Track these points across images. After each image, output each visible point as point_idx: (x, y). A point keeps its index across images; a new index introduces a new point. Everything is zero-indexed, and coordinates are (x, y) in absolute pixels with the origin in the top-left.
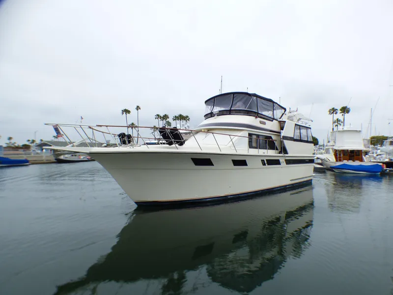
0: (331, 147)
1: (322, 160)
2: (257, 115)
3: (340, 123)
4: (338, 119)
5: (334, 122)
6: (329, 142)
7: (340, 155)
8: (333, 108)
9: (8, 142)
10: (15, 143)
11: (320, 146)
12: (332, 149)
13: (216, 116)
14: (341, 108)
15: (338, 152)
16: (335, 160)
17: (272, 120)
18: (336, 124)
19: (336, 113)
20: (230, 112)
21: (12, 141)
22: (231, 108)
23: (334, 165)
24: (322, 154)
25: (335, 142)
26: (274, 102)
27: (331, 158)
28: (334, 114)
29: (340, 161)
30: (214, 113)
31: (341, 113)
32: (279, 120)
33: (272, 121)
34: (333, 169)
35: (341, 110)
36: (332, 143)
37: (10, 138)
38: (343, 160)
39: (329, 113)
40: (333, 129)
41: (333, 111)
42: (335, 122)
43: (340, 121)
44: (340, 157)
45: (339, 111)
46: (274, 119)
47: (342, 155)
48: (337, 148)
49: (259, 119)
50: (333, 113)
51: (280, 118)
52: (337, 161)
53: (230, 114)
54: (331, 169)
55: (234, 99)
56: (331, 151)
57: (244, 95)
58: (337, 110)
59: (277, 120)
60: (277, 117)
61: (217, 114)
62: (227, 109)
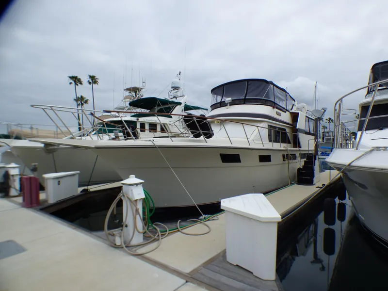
2: (274, 105)
13: (228, 106)
17: (285, 110)
20: (245, 101)
22: (245, 97)
26: (286, 92)
30: (226, 102)
32: (291, 111)
33: (285, 112)
46: (287, 110)
49: (276, 110)
51: (291, 109)
53: (244, 104)
55: (249, 87)
57: (261, 82)
59: (289, 111)
60: (289, 108)
61: (230, 103)
62: (241, 98)
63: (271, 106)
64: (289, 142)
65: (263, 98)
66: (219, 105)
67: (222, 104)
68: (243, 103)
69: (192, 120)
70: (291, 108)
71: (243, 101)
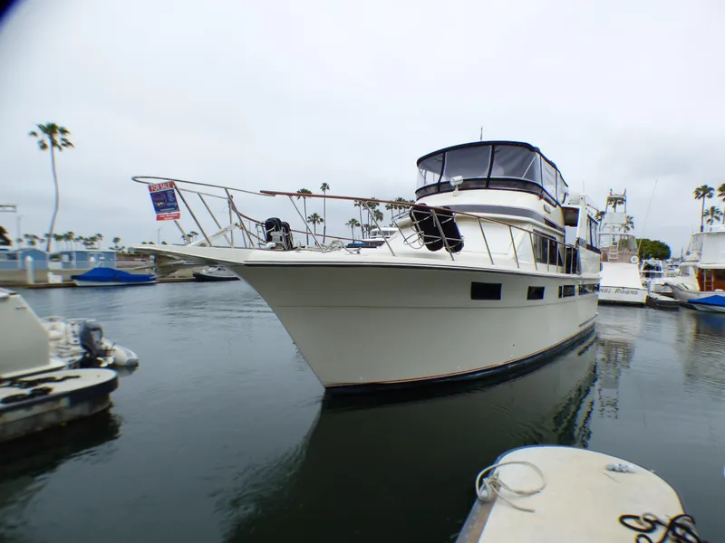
0: (692, 263)
1: (672, 287)
2: (541, 192)
3: (718, 215)
4: (713, 209)
5: (705, 214)
6: (688, 253)
7: (709, 278)
8: (706, 187)
9: (113, 245)
10: (123, 247)
11: (674, 260)
12: (694, 267)
13: (456, 191)
14: (720, 185)
15: (705, 274)
16: (698, 288)
17: (555, 203)
18: (710, 217)
19: (710, 196)
20: (488, 183)
21: (120, 244)
23: (696, 297)
24: (673, 275)
25: (700, 254)
26: (557, 169)
27: (691, 285)
28: (706, 198)
29: (709, 289)
30: (453, 184)
31: (720, 195)
32: (563, 205)
33: (555, 207)
34: (695, 305)
35: (721, 189)
36: (694, 256)
37: (116, 240)
38: (715, 288)
39: (694, 195)
40: (702, 228)
41: (704, 192)
42: (707, 214)
43: (717, 212)
44: (709, 283)
45: (717, 193)
46: (557, 203)
47: (713, 279)
48: (703, 266)
49: (543, 201)
50: (703, 195)
51: (563, 202)
52: (702, 290)
53: (487, 188)
54: (690, 305)
56: (691, 271)
57: (519, 148)
58: (712, 189)
59: (560, 206)
60: (560, 199)
61: (459, 185)
62: (480, 177)
63: (537, 194)
64: (560, 264)
65: (522, 178)
66: (433, 189)
67: (440, 188)
68: (484, 186)
69: (428, 215)
70: (562, 199)
71: (485, 182)
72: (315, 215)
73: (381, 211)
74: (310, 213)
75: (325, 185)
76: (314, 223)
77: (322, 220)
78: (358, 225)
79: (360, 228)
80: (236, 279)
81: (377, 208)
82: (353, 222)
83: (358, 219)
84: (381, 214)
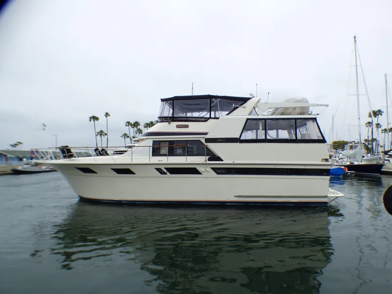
2: (171, 120)
17: (205, 119)
33: (205, 121)
46: (209, 118)
51: (227, 115)
72: (101, 131)
73: (141, 129)
74: (98, 130)
75: (107, 113)
76: (101, 136)
77: (106, 134)
78: (128, 137)
79: (129, 138)
80: (56, 171)
81: (139, 127)
82: (125, 136)
83: (128, 133)
84: (141, 130)
